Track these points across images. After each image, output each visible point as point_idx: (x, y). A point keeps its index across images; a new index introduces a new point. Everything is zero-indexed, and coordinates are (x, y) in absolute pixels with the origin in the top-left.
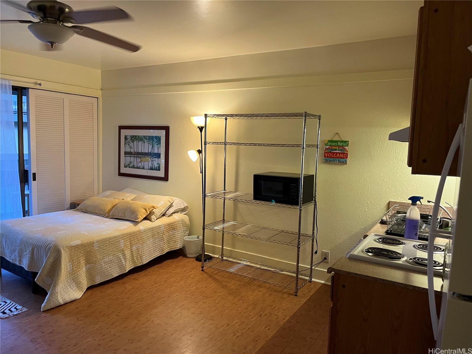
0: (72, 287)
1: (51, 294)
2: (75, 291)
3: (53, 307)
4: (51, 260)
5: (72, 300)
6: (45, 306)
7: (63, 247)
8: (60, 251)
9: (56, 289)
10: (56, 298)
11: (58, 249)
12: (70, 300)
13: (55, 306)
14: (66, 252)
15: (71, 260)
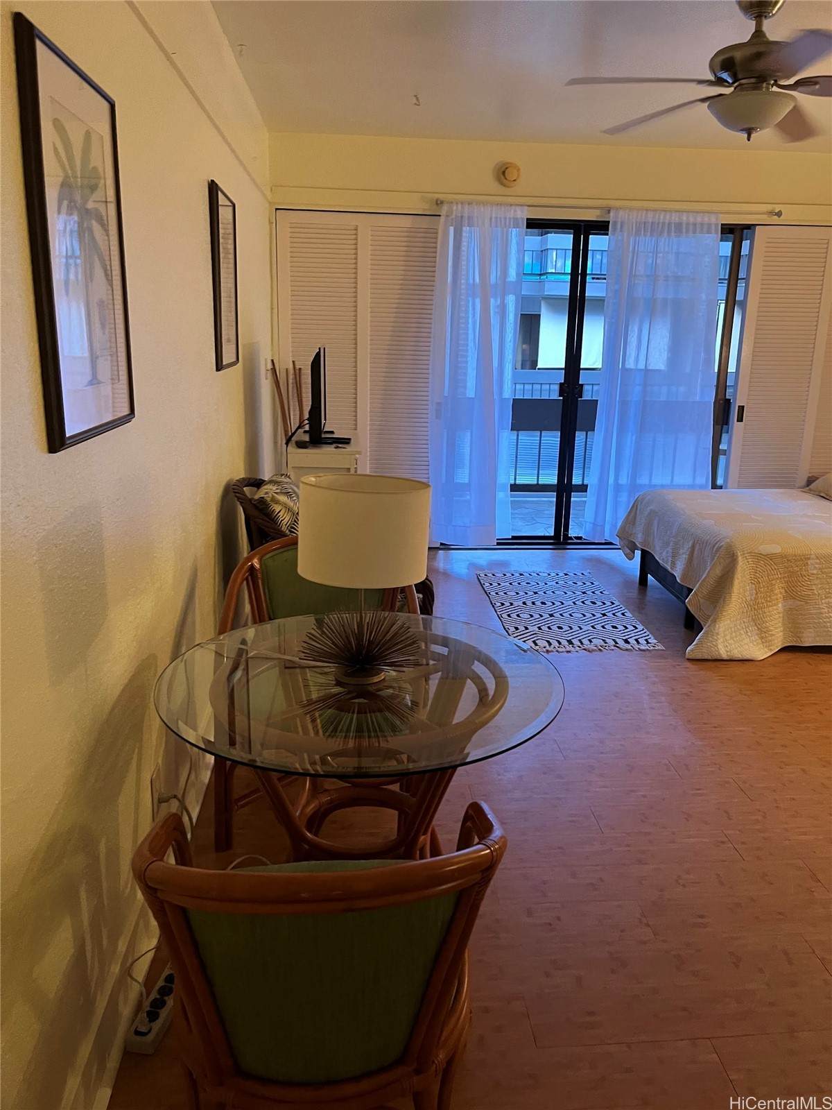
0: (749, 634)
1: (706, 633)
2: (755, 643)
3: (706, 657)
4: (718, 571)
5: (745, 658)
6: (692, 650)
7: (743, 551)
8: (735, 557)
9: (717, 626)
10: (714, 643)
11: (734, 553)
12: (740, 656)
13: (710, 658)
14: (748, 562)
15: (755, 581)
